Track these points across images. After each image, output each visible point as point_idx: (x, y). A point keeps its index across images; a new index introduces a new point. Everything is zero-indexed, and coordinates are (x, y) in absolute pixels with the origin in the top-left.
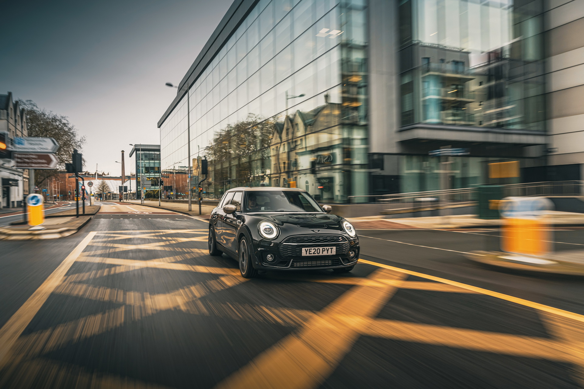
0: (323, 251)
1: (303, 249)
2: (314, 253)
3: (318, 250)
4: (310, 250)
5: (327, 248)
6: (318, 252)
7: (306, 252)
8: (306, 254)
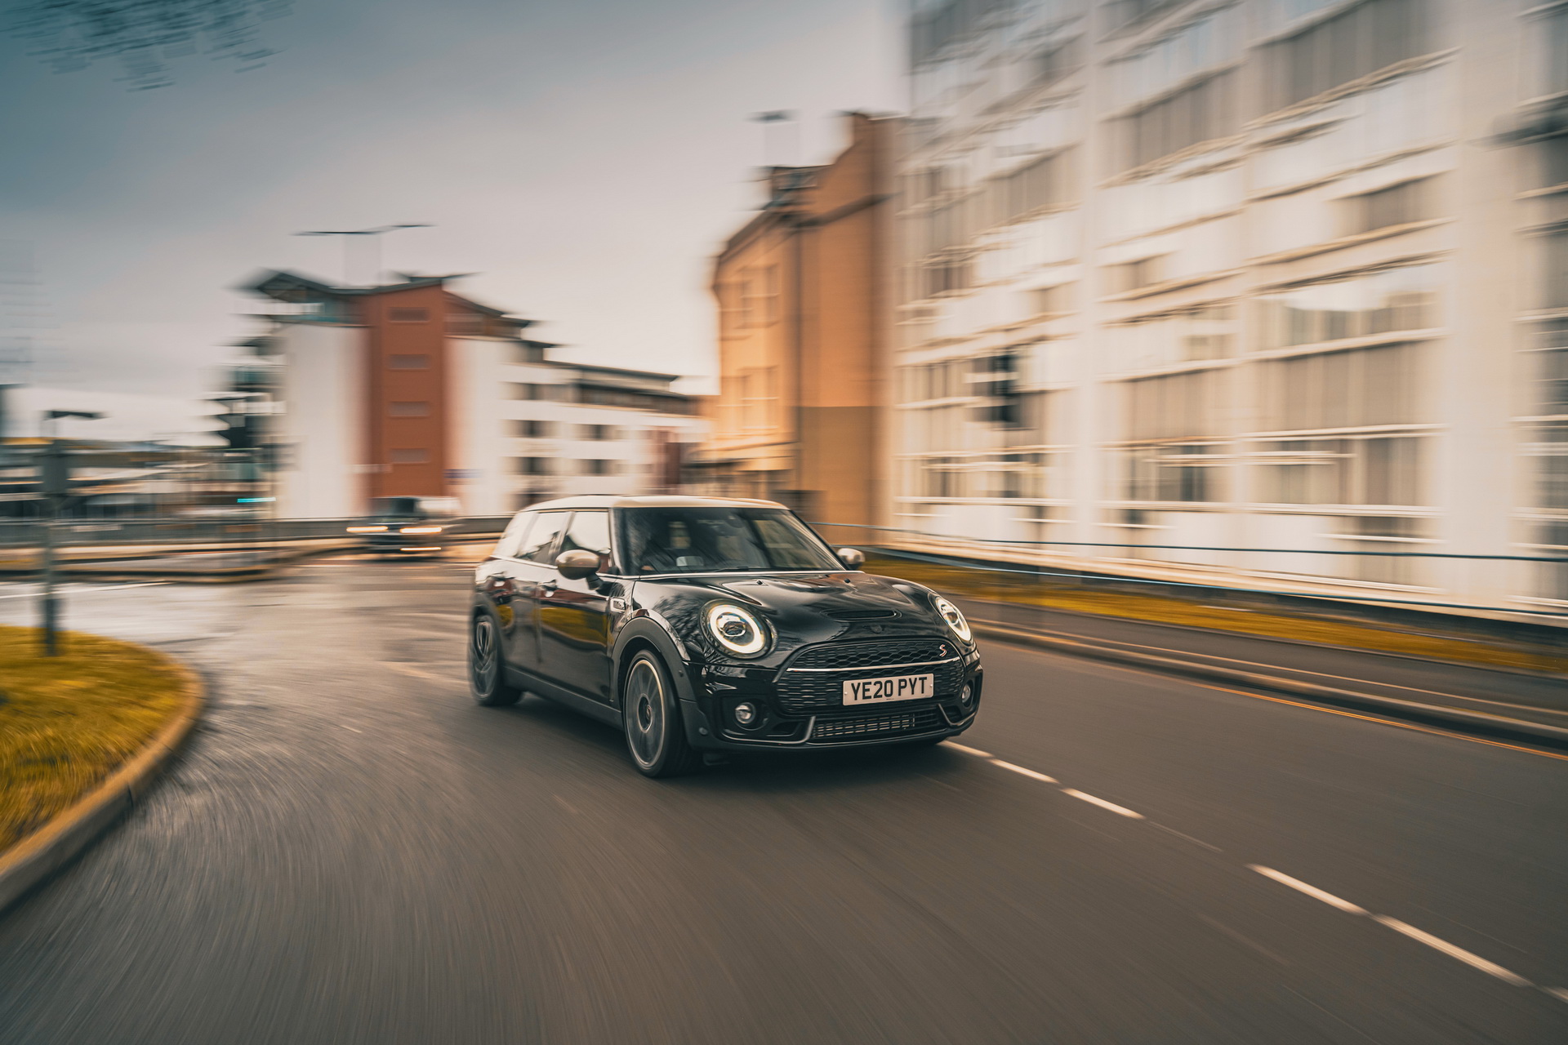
0: (901, 687)
1: (847, 684)
2: (876, 696)
3: (889, 685)
4: (867, 687)
5: (910, 679)
6: (889, 692)
7: (856, 692)
8: (856, 699)
